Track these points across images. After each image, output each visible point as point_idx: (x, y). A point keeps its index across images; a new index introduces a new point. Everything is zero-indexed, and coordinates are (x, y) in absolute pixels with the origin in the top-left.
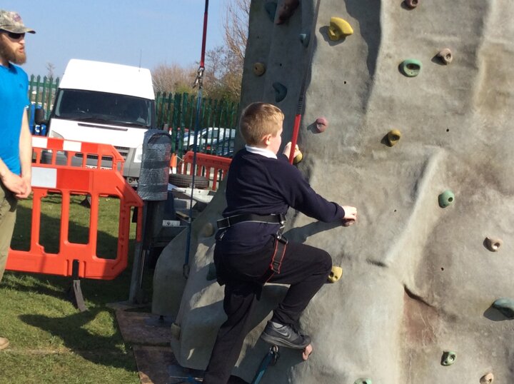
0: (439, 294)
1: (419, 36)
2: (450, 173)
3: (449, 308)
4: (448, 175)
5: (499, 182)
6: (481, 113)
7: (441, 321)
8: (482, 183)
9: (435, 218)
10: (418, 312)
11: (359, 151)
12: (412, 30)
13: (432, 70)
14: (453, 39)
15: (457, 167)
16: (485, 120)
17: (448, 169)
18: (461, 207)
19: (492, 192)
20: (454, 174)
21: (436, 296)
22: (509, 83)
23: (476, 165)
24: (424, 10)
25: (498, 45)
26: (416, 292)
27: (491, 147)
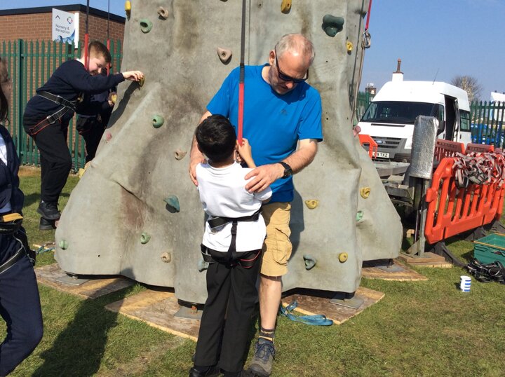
0: (145, 192)
2: (164, 102)
3: (149, 202)
4: (162, 105)
5: (200, 107)
6: (180, 52)
7: (147, 211)
8: (189, 109)
9: (150, 136)
10: (134, 205)
15: (168, 97)
16: (183, 58)
17: (163, 100)
18: (171, 128)
20: (167, 103)
22: (198, 25)
23: (182, 94)
27: (189, 79)
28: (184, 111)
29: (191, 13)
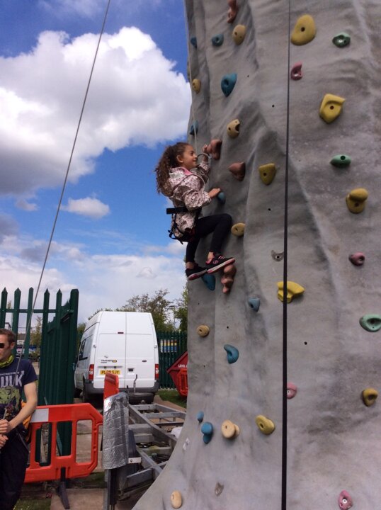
1: (371, 291)
11: (335, 415)
12: (363, 285)
24: (369, 266)
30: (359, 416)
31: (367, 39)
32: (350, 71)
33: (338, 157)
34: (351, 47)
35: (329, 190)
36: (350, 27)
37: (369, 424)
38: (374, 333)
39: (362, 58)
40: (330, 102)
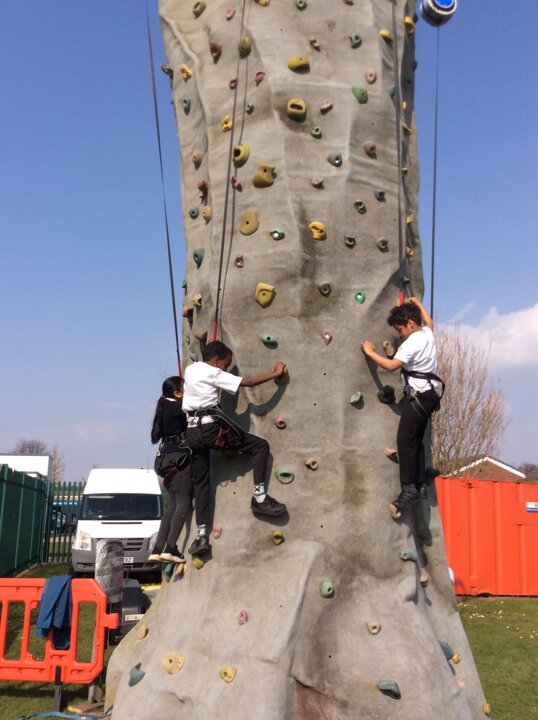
0: (329, 682)
1: (289, 450)
2: (328, 565)
3: (340, 694)
4: (327, 568)
5: (373, 568)
6: (347, 509)
7: (334, 708)
8: (359, 571)
9: (319, 608)
10: (312, 702)
11: (248, 553)
12: (283, 445)
13: (302, 476)
14: (316, 449)
15: (333, 559)
16: (351, 515)
17: (326, 561)
19: (367, 578)
20: (332, 565)
21: (327, 685)
22: (367, 481)
23: (350, 555)
24: (290, 429)
25: (353, 451)
26: (308, 683)
27: (360, 537)
28: (353, 573)
29: (357, 468)
30: (270, 553)
31: (298, 234)
32: (282, 262)
33: (265, 338)
34: (285, 239)
35: (260, 363)
36: (285, 222)
37: (277, 560)
38: (285, 486)
39: (293, 251)
40: (262, 290)
